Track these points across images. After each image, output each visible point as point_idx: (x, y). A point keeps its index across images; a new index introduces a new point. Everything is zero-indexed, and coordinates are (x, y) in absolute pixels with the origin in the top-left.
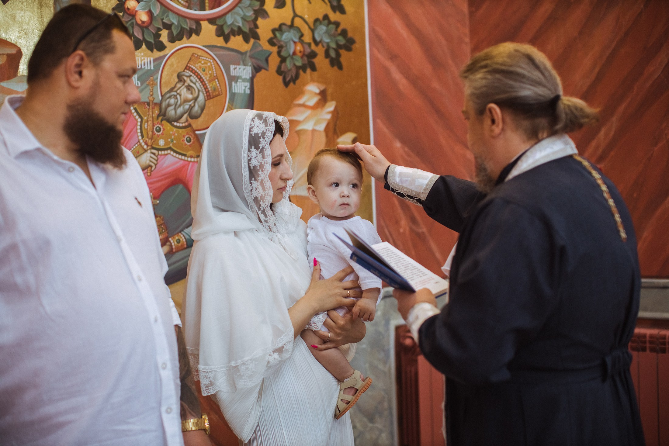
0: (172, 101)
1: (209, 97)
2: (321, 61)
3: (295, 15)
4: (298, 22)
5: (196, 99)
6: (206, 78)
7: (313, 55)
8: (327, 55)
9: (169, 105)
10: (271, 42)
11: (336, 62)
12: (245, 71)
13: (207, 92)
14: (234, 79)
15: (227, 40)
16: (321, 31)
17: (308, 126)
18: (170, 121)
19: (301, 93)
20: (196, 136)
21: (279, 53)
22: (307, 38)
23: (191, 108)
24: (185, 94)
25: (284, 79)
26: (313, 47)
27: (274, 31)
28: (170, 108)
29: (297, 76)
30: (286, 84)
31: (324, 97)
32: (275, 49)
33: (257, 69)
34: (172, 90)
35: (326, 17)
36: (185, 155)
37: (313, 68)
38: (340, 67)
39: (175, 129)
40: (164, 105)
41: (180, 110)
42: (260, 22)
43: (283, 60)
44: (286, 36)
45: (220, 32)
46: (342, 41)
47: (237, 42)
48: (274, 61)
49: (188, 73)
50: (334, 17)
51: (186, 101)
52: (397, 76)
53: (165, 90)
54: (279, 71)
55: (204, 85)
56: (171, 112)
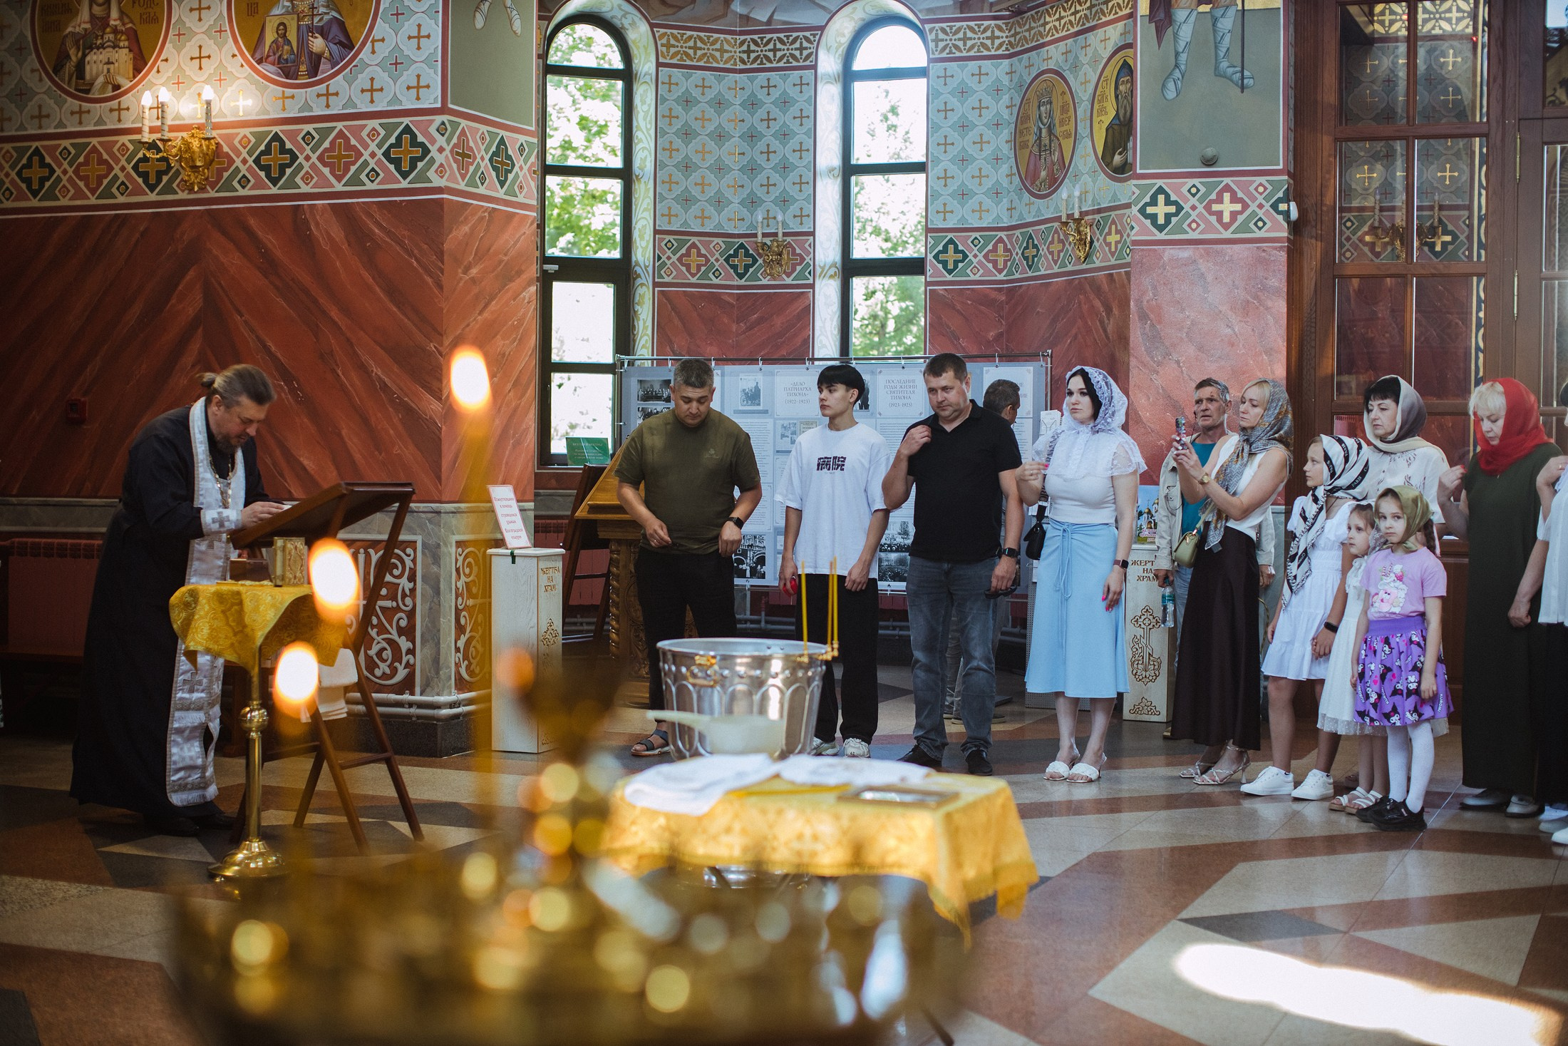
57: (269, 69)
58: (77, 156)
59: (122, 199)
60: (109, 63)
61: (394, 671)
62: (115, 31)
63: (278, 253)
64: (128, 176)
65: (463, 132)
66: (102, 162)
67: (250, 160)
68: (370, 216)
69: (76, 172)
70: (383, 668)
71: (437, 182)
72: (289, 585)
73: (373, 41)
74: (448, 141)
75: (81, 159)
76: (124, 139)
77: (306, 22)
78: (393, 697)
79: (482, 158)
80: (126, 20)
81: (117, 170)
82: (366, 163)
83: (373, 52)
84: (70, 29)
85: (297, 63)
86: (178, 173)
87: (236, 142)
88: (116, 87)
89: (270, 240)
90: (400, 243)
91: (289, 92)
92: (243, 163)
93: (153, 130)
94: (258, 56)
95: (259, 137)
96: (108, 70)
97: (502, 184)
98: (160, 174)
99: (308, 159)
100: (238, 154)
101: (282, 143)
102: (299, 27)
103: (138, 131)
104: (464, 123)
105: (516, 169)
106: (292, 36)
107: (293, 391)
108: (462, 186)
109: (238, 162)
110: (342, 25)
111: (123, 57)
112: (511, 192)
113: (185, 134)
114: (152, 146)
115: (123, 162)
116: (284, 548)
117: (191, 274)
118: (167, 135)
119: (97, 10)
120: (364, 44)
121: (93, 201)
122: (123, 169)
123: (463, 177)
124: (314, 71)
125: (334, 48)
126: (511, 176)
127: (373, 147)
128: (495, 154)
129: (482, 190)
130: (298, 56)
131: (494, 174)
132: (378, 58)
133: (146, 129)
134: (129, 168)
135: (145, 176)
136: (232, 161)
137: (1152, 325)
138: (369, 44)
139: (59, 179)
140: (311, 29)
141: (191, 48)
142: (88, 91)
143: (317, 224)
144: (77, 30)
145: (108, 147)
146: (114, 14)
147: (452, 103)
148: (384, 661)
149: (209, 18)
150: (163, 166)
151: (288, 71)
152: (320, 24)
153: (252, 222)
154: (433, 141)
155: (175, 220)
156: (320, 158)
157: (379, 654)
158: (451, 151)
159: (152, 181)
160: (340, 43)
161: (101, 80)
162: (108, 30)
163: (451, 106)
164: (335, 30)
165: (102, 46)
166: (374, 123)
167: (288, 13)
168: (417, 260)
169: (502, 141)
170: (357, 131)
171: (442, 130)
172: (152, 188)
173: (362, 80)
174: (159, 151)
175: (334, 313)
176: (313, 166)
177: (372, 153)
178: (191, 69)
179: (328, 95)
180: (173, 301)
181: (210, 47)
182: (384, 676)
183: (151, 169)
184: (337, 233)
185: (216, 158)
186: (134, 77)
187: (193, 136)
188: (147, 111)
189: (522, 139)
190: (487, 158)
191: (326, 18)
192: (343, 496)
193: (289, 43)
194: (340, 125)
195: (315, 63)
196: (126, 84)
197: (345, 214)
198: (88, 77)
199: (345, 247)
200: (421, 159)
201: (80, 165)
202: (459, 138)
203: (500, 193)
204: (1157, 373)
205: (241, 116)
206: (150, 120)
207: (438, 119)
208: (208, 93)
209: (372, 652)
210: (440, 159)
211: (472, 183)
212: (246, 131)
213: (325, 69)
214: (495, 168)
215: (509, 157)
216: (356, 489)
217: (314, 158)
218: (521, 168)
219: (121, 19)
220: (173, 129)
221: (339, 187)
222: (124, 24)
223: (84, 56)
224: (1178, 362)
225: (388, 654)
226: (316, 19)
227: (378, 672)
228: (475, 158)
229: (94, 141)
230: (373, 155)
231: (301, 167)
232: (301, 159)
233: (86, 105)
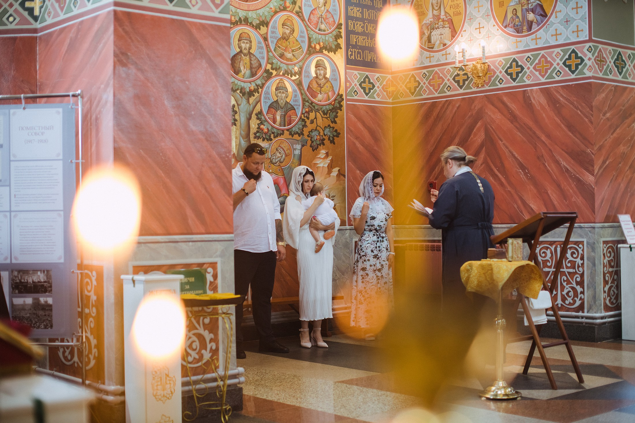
0: (274, 157)
1: (286, 156)
2: (327, 142)
3: (317, 126)
4: (318, 128)
5: (282, 156)
6: (285, 149)
7: (324, 140)
8: (329, 139)
9: (273, 159)
10: (308, 136)
11: (332, 142)
12: (299, 147)
13: (286, 154)
14: (295, 149)
15: (293, 136)
16: (327, 131)
17: (321, 165)
18: (273, 164)
19: (319, 153)
20: (282, 168)
21: (311, 140)
22: (322, 134)
23: (280, 159)
24: (278, 155)
25: (313, 149)
26: (324, 137)
27: (309, 132)
28: (273, 160)
29: (317, 147)
30: (313, 151)
31: (327, 155)
32: (309, 138)
33: (303, 146)
34: (274, 154)
35: (329, 125)
36: (278, 175)
37: (324, 144)
38: (334, 144)
39: (275, 167)
40: (271, 159)
41: (277, 160)
42: (304, 129)
43: (312, 142)
44: (314, 134)
45: (291, 134)
46: (335, 134)
47: (296, 137)
48: (309, 142)
49: (279, 148)
50: (332, 125)
51: (279, 157)
53: (272, 154)
54: (311, 146)
55: (285, 152)
56: (274, 161)
57: (510, 30)
58: (429, 76)
59: (448, 93)
60: (441, 35)
61: (575, 302)
62: (443, 21)
63: (517, 112)
64: (451, 83)
65: (600, 50)
66: (440, 78)
67: (503, 71)
68: (558, 92)
69: (429, 83)
70: (569, 300)
71: (588, 74)
72: (515, 261)
73: (556, 12)
74: (593, 55)
75: (431, 77)
76: (449, 67)
77: (526, 7)
78: (574, 314)
79: (610, 62)
80: (448, 15)
81: (446, 81)
82: (555, 68)
83: (556, 17)
84: (425, 22)
85: (522, 26)
86: (472, 80)
87: (497, 64)
88: (445, 45)
89: (513, 106)
90: (572, 104)
91: (519, 39)
92: (500, 73)
93: (460, 62)
94: (505, 25)
95: (506, 60)
96: (441, 38)
97: (620, 73)
98: (464, 81)
99: (529, 68)
100: (498, 69)
101: (517, 63)
102: (522, 9)
103: (454, 63)
104: (600, 46)
105: (627, 66)
106: (519, 14)
107: (526, 174)
108: (601, 75)
109: (498, 73)
110: (541, 7)
111: (447, 31)
112: (625, 77)
113: (474, 63)
114: (461, 69)
115: (449, 77)
116: (512, 244)
117: (479, 124)
118: (466, 63)
119: (436, 13)
120: (552, 14)
121: (437, 95)
122: (448, 80)
123: (601, 71)
124: (530, 28)
125: (539, 18)
126: (624, 70)
127: (558, 60)
128: (617, 59)
129: (610, 77)
130: (522, 23)
131: (616, 69)
132: (558, 20)
133: (457, 61)
134: (451, 79)
135: (458, 82)
136: (495, 73)
138: (554, 14)
139: (422, 87)
140: (527, 10)
141: (475, 25)
142: (432, 48)
143: (534, 98)
144: (428, 22)
145: (442, 71)
146: (443, 13)
147: (594, 37)
148: (570, 297)
149: (483, 10)
150: (465, 77)
151: (518, 30)
152: (532, 7)
153: (505, 99)
154: (585, 55)
155: (472, 100)
156: (534, 68)
157: (567, 294)
158: (595, 60)
159: (461, 84)
160: (541, 15)
161: (438, 42)
162: (440, 20)
163: (593, 38)
164: (538, 10)
165: (438, 28)
166: (558, 50)
167: (517, 4)
168: (580, 111)
169: (620, 54)
170: (550, 54)
171: (589, 50)
172: (461, 87)
173: (552, 31)
174: (463, 70)
175: (543, 138)
176: (531, 72)
177: (558, 63)
178: (476, 33)
179: (536, 39)
180: (472, 136)
181: (484, 23)
182: (570, 304)
183: (461, 78)
184: (543, 100)
185: (488, 71)
186: (452, 39)
187: (478, 63)
188: (457, 55)
189: (629, 52)
190: (612, 62)
191: (534, 4)
192: (542, 219)
193: (518, 17)
194: (542, 52)
195: (530, 25)
196: (449, 43)
197: (547, 92)
198: (432, 41)
199: (547, 107)
200: (580, 64)
201: (431, 80)
202: (598, 53)
203: (620, 78)
205: (499, 52)
206: (459, 58)
207: (588, 45)
208: (483, 43)
209: (564, 293)
210: (589, 63)
211: (605, 74)
212: (501, 59)
213: (535, 27)
214: (617, 66)
215: (623, 61)
216: (548, 215)
217: (531, 68)
218: (629, 66)
219: (445, 15)
220: (468, 61)
221: (543, 80)
222: (447, 17)
223: (431, 32)
225: (571, 294)
226: (530, 5)
227: (567, 302)
228: (606, 62)
229: (436, 69)
230: (558, 64)
231: (526, 72)
232: (526, 69)
233: (432, 54)
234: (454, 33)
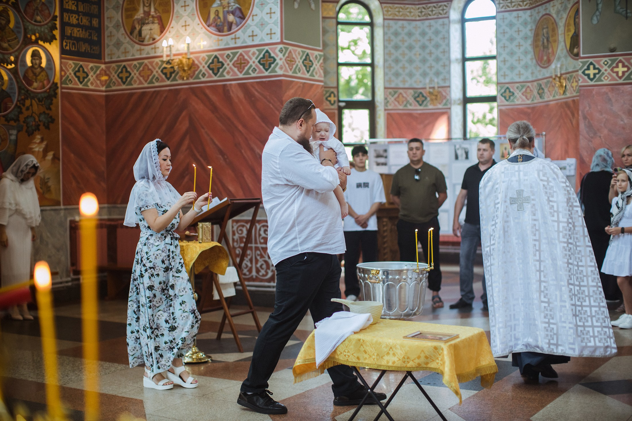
2: (42, 127)
3: (33, 112)
4: (34, 114)
7: (39, 125)
8: (44, 125)
10: (24, 122)
11: (47, 127)
12: (14, 132)
14: (11, 135)
15: (8, 122)
16: (42, 117)
17: (37, 149)
19: (34, 138)
21: (27, 126)
22: (37, 120)
25: (28, 134)
26: (39, 123)
27: (25, 118)
29: (33, 133)
30: (29, 136)
31: (42, 140)
32: (25, 124)
33: (19, 131)
35: (44, 112)
37: (39, 130)
38: (49, 129)
42: (21, 116)
43: (28, 127)
44: (29, 120)
45: (6, 120)
46: (50, 120)
47: (12, 123)
48: (25, 128)
50: (47, 112)
52: (73, 130)
54: (27, 131)
57: (212, 29)
58: (140, 68)
59: (157, 84)
60: (151, 29)
61: (267, 273)
62: (153, 17)
63: (218, 104)
64: (159, 75)
65: (290, 52)
66: (149, 69)
67: (206, 66)
68: (253, 87)
69: (140, 74)
70: (263, 272)
71: (280, 72)
73: (253, 16)
74: (284, 55)
75: (141, 69)
76: (157, 60)
77: (226, 9)
78: (267, 284)
79: (299, 62)
80: (157, 12)
81: (155, 73)
82: (251, 66)
83: (253, 20)
84: (136, 17)
85: (223, 26)
86: (178, 73)
87: (200, 59)
88: (154, 39)
89: (214, 98)
90: (266, 98)
91: (221, 38)
92: (203, 68)
93: (167, 56)
94: (208, 24)
95: (210, 57)
96: (151, 33)
97: (308, 72)
98: (171, 73)
99: (228, 65)
100: (201, 64)
101: (218, 59)
102: (224, 12)
103: (162, 57)
104: (290, 48)
105: (314, 65)
106: (221, 15)
107: (225, 160)
108: (290, 73)
109: (201, 67)
110: (240, 10)
111: (156, 27)
112: (312, 75)
113: (180, 57)
114: (168, 62)
115: (157, 69)
116: (202, 227)
117: (184, 113)
118: (172, 58)
119: (146, 9)
120: (249, 17)
121: (146, 85)
122: (157, 72)
123: (291, 70)
124: (230, 29)
125: (238, 20)
126: (311, 69)
127: (254, 59)
128: (305, 60)
129: (299, 75)
130: (224, 23)
131: (304, 68)
132: (255, 22)
133: (165, 56)
134: (159, 71)
135: (165, 74)
136: (198, 67)
137: (589, 122)
138: (251, 17)
139: (133, 77)
140: (228, 12)
141: (182, 22)
142: (143, 41)
143: (233, 91)
144: (138, 17)
145: (151, 63)
146: (153, 10)
147: (285, 39)
148: (262, 269)
149: (189, 9)
150: (172, 70)
151: (220, 30)
152: (232, 10)
153: (207, 91)
154: (277, 56)
155: (178, 91)
156: (233, 64)
157: (261, 266)
158: (285, 60)
159: (168, 76)
160: (240, 17)
161: (148, 37)
162: (150, 16)
163: (285, 41)
164: (238, 13)
165: (148, 23)
166: (254, 49)
167: (219, 6)
168: (273, 105)
169: (308, 55)
170: (247, 53)
171: (281, 51)
172: (168, 79)
173: (249, 32)
174: (170, 64)
175: (240, 127)
176: (231, 68)
177: (253, 61)
178: (182, 31)
179: (235, 38)
180: (178, 124)
181: (189, 21)
182: (263, 275)
183: (168, 71)
184: (241, 95)
185: (193, 66)
186: (161, 34)
187: (183, 57)
188: (165, 49)
189: (316, 53)
190: (301, 61)
191: (234, 7)
193: (219, 18)
194: (240, 51)
195: (230, 26)
196: (157, 38)
197: (243, 87)
198: (143, 35)
199: (244, 100)
200: (273, 63)
201: (141, 71)
202: (289, 54)
203: (308, 76)
204: (591, 141)
205: (202, 48)
206: (166, 52)
207: (280, 46)
208: (188, 40)
209: (258, 265)
210: (280, 63)
211: (295, 72)
212: (204, 55)
213: (234, 28)
214: (305, 66)
215: (311, 61)
216: (236, 202)
217: (231, 64)
218: (316, 65)
219: (155, 12)
220: (175, 55)
221: (241, 76)
222: (156, 14)
223: (141, 27)
224: (600, 137)
225: (264, 266)
226: (230, 8)
227: (261, 274)
228: (295, 62)
229: (146, 61)
230: (254, 62)
231: (225, 68)
232: (226, 65)
233: (143, 47)
234: (162, 29)
